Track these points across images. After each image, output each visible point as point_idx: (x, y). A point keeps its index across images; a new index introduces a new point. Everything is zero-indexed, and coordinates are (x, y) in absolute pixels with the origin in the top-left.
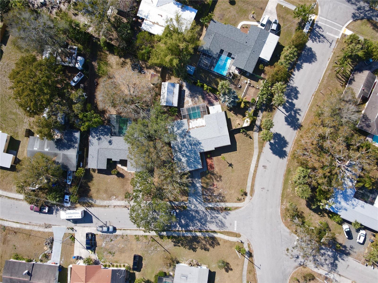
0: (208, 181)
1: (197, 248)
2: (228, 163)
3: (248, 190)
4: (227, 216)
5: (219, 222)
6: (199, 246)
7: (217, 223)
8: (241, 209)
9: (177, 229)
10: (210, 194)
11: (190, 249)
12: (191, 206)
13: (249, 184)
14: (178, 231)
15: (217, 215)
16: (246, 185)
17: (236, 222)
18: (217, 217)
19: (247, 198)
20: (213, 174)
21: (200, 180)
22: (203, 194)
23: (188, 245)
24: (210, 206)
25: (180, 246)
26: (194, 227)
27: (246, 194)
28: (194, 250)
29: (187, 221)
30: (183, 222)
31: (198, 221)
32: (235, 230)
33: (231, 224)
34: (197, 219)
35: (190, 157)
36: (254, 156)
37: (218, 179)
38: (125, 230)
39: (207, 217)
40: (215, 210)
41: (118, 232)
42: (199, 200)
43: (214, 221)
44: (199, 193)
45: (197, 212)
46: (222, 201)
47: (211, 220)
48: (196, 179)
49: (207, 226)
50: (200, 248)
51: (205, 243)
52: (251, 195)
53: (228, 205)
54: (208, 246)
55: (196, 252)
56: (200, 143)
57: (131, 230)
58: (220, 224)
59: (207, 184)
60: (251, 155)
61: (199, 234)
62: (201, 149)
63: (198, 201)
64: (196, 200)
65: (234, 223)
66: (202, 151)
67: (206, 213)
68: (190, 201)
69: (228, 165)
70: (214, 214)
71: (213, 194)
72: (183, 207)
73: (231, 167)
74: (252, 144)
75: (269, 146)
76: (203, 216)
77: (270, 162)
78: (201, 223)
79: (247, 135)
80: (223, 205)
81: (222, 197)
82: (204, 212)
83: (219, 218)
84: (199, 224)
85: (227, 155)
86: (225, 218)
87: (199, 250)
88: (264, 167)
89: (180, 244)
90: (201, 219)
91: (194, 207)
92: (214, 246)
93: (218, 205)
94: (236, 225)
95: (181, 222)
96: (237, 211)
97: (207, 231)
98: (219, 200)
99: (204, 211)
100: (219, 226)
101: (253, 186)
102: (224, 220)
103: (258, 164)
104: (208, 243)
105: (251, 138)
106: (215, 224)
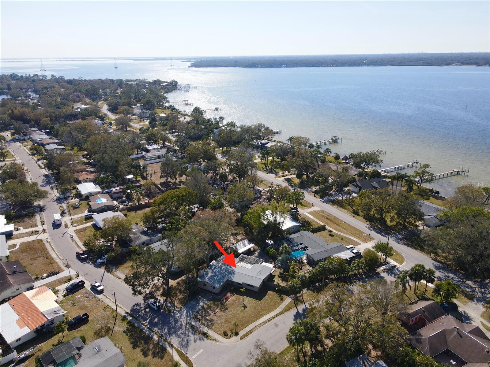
0: (212, 305)
1: (139, 347)
2: (244, 304)
3: (241, 333)
4: (198, 341)
5: (186, 340)
6: (142, 347)
7: (183, 340)
8: (218, 344)
9: (144, 322)
10: (204, 315)
11: (131, 343)
12: (177, 314)
13: (248, 329)
14: (143, 324)
15: (190, 334)
16: (244, 327)
17: (202, 350)
18: (189, 336)
19: (234, 338)
20: (222, 304)
21: (206, 302)
22: (198, 312)
23: (135, 339)
24: (193, 323)
25: (127, 335)
26: (159, 331)
27: (237, 334)
28: (135, 346)
29: (160, 322)
30: (156, 320)
31: (168, 328)
32: (194, 357)
33: (194, 350)
34: (170, 326)
35: (217, 276)
36: (273, 312)
37: (223, 310)
38: (107, 297)
39: (180, 330)
40: (194, 329)
41: (100, 296)
42: (189, 314)
43: (182, 336)
44: (196, 309)
45: (176, 321)
46: (208, 326)
47: (181, 335)
48: (205, 300)
49: (171, 337)
50: (141, 349)
51: (151, 348)
52: (241, 339)
53: (210, 333)
54: (150, 353)
55: (133, 349)
56: (234, 274)
57: (111, 300)
58: (184, 343)
59: (210, 307)
60: (270, 310)
61: (155, 337)
62: (231, 278)
63: (187, 314)
64: (187, 313)
65: (199, 350)
66: (230, 279)
67: (183, 326)
68: (181, 310)
69: (243, 305)
70: (189, 331)
71: (207, 316)
72: (170, 311)
73: (243, 308)
74: (280, 304)
75: (295, 313)
76: (178, 327)
77: (285, 324)
78: (169, 332)
79: (280, 296)
80: (205, 329)
81: (212, 324)
82: (182, 325)
83: (189, 337)
84: (166, 331)
85: (249, 299)
86: (195, 341)
87: (138, 350)
88: (276, 325)
89: (129, 334)
90: (173, 328)
91: (178, 317)
92: (156, 357)
93: (200, 327)
94: (198, 353)
95: (155, 319)
96: (213, 342)
97: (165, 341)
98: (206, 324)
99: (184, 324)
100: (182, 344)
101: (250, 332)
102: (192, 342)
103: (271, 320)
104: (154, 349)
105: (282, 299)
106: (180, 340)
